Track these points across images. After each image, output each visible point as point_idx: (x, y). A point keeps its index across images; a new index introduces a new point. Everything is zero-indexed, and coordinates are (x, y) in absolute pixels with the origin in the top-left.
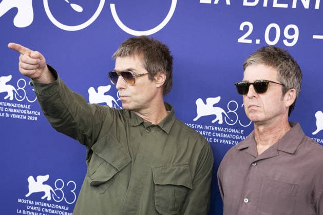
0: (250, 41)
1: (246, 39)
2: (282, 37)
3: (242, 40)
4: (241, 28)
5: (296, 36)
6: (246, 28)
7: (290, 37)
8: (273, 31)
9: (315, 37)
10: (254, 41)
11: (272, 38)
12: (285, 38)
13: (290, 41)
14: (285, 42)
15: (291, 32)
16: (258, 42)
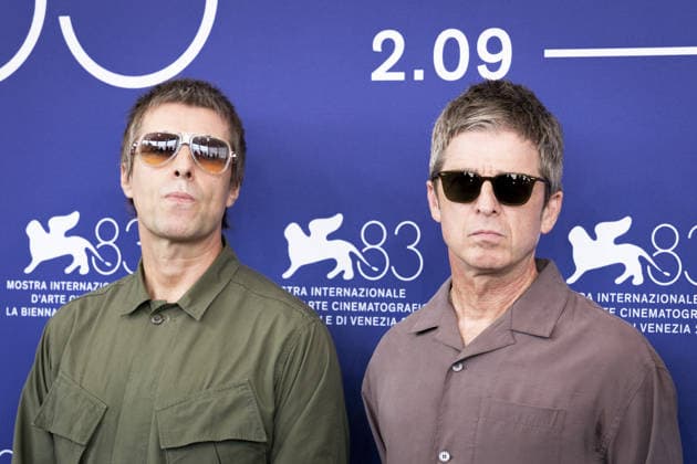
0: (400, 76)
1: (390, 70)
2: (475, 60)
3: (381, 74)
4: (377, 46)
5: (506, 56)
6: (389, 46)
7: (493, 59)
8: (452, 49)
9: (549, 53)
10: (410, 75)
11: (451, 60)
12: (482, 62)
13: (494, 67)
14: (483, 72)
15: (494, 46)
16: (419, 75)
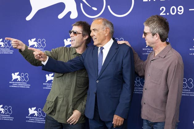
0: (165, 14)
1: (163, 13)
2: (177, 11)
3: (161, 14)
4: (161, 9)
5: (183, 10)
6: (163, 9)
8: (173, 9)
9: (190, 10)
10: (166, 14)
11: (173, 11)
12: (179, 12)
13: (181, 12)
14: (179, 13)
15: (181, 9)
16: (168, 14)
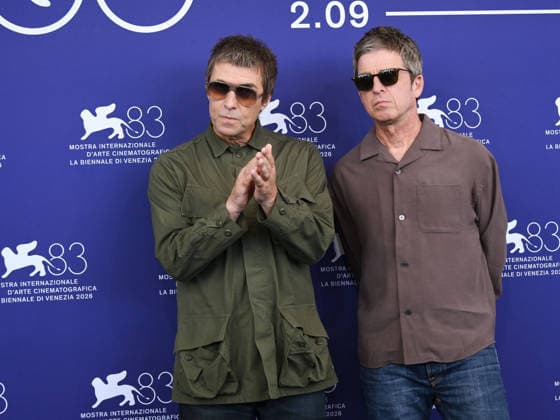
0: (307, 26)
1: (302, 23)
2: (348, 17)
3: (296, 25)
4: (293, 10)
5: (365, 15)
6: (300, 10)
7: (358, 16)
8: (335, 12)
9: (388, 14)
10: (313, 25)
11: (335, 16)
12: (352, 18)
13: (359, 21)
14: (353, 23)
15: (359, 10)
16: (318, 25)
